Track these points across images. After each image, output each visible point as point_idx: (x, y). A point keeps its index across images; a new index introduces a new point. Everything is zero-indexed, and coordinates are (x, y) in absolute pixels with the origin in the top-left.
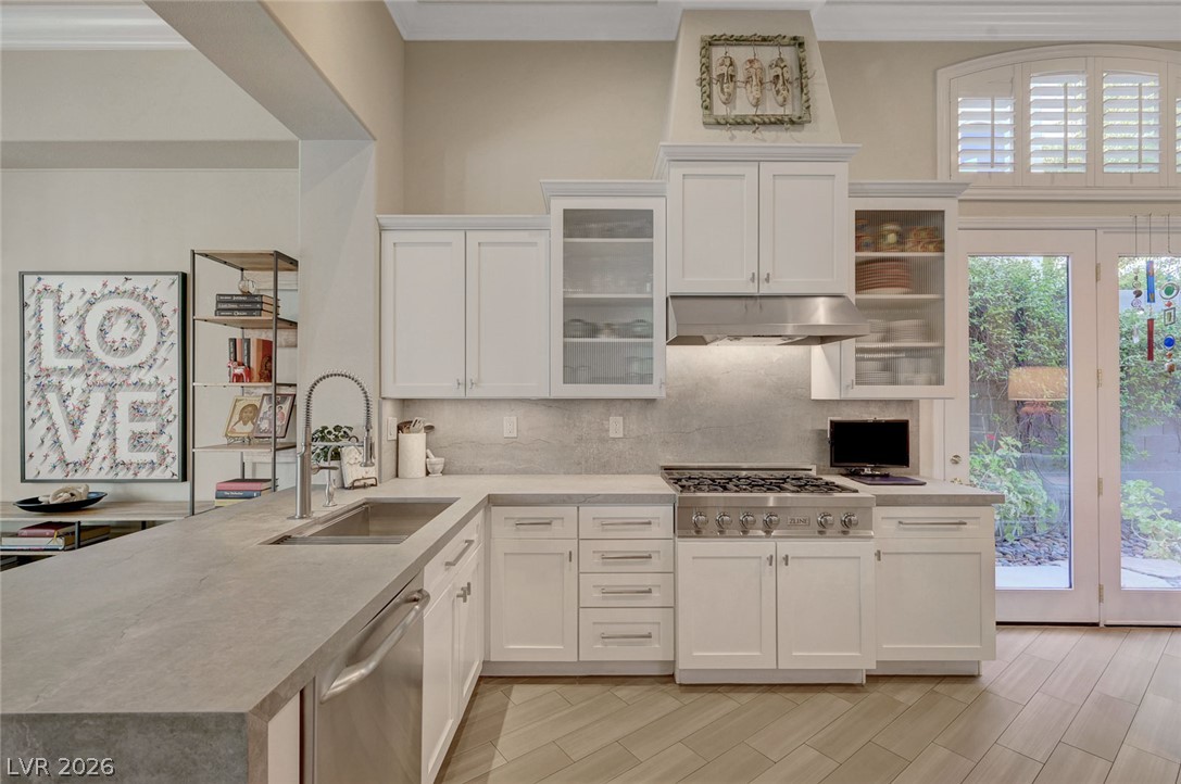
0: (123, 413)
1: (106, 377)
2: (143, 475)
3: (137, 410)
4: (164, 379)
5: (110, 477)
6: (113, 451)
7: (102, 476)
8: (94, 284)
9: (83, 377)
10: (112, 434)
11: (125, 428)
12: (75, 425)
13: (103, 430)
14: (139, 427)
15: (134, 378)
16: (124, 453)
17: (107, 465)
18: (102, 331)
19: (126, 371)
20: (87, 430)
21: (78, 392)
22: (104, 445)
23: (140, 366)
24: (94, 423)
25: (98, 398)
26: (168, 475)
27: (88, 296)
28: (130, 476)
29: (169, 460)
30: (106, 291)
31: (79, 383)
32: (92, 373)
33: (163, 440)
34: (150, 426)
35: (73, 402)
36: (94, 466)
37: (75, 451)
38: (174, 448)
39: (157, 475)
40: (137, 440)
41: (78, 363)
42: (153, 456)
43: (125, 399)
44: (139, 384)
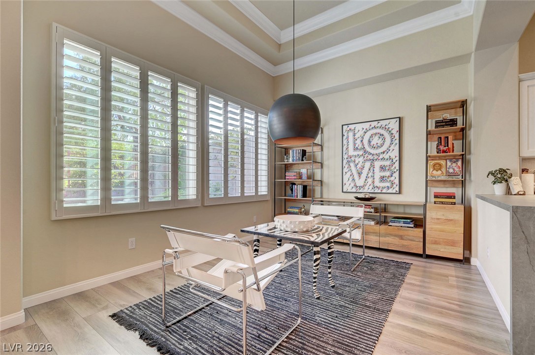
0: (377, 169)
1: (370, 157)
2: (384, 191)
3: (382, 168)
4: (393, 156)
5: (372, 191)
6: (373, 182)
7: (369, 191)
8: (367, 126)
9: (363, 157)
10: (373, 177)
11: (378, 174)
12: (360, 174)
13: (369, 175)
14: (383, 174)
15: (381, 157)
16: (377, 183)
17: (371, 187)
18: (369, 142)
19: (378, 155)
20: (364, 176)
21: (361, 163)
22: (370, 180)
23: (384, 153)
24: (366, 173)
25: (368, 165)
26: (394, 192)
27: (364, 130)
28: (379, 191)
29: (395, 186)
30: (371, 128)
31: (361, 159)
32: (366, 156)
33: (392, 178)
34: (387, 174)
35: (359, 166)
36: (366, 188)
37: (360, 183)
38: (397, 181)
39: (390, 191)
40: (382, 179)
41: (361, 153)
42: (388, 184)
43: (377, 164)
44: (383, 159)
